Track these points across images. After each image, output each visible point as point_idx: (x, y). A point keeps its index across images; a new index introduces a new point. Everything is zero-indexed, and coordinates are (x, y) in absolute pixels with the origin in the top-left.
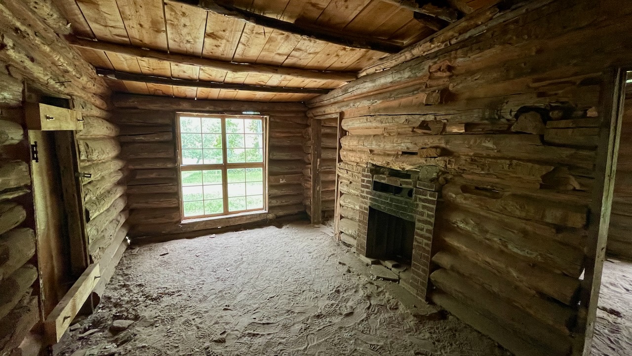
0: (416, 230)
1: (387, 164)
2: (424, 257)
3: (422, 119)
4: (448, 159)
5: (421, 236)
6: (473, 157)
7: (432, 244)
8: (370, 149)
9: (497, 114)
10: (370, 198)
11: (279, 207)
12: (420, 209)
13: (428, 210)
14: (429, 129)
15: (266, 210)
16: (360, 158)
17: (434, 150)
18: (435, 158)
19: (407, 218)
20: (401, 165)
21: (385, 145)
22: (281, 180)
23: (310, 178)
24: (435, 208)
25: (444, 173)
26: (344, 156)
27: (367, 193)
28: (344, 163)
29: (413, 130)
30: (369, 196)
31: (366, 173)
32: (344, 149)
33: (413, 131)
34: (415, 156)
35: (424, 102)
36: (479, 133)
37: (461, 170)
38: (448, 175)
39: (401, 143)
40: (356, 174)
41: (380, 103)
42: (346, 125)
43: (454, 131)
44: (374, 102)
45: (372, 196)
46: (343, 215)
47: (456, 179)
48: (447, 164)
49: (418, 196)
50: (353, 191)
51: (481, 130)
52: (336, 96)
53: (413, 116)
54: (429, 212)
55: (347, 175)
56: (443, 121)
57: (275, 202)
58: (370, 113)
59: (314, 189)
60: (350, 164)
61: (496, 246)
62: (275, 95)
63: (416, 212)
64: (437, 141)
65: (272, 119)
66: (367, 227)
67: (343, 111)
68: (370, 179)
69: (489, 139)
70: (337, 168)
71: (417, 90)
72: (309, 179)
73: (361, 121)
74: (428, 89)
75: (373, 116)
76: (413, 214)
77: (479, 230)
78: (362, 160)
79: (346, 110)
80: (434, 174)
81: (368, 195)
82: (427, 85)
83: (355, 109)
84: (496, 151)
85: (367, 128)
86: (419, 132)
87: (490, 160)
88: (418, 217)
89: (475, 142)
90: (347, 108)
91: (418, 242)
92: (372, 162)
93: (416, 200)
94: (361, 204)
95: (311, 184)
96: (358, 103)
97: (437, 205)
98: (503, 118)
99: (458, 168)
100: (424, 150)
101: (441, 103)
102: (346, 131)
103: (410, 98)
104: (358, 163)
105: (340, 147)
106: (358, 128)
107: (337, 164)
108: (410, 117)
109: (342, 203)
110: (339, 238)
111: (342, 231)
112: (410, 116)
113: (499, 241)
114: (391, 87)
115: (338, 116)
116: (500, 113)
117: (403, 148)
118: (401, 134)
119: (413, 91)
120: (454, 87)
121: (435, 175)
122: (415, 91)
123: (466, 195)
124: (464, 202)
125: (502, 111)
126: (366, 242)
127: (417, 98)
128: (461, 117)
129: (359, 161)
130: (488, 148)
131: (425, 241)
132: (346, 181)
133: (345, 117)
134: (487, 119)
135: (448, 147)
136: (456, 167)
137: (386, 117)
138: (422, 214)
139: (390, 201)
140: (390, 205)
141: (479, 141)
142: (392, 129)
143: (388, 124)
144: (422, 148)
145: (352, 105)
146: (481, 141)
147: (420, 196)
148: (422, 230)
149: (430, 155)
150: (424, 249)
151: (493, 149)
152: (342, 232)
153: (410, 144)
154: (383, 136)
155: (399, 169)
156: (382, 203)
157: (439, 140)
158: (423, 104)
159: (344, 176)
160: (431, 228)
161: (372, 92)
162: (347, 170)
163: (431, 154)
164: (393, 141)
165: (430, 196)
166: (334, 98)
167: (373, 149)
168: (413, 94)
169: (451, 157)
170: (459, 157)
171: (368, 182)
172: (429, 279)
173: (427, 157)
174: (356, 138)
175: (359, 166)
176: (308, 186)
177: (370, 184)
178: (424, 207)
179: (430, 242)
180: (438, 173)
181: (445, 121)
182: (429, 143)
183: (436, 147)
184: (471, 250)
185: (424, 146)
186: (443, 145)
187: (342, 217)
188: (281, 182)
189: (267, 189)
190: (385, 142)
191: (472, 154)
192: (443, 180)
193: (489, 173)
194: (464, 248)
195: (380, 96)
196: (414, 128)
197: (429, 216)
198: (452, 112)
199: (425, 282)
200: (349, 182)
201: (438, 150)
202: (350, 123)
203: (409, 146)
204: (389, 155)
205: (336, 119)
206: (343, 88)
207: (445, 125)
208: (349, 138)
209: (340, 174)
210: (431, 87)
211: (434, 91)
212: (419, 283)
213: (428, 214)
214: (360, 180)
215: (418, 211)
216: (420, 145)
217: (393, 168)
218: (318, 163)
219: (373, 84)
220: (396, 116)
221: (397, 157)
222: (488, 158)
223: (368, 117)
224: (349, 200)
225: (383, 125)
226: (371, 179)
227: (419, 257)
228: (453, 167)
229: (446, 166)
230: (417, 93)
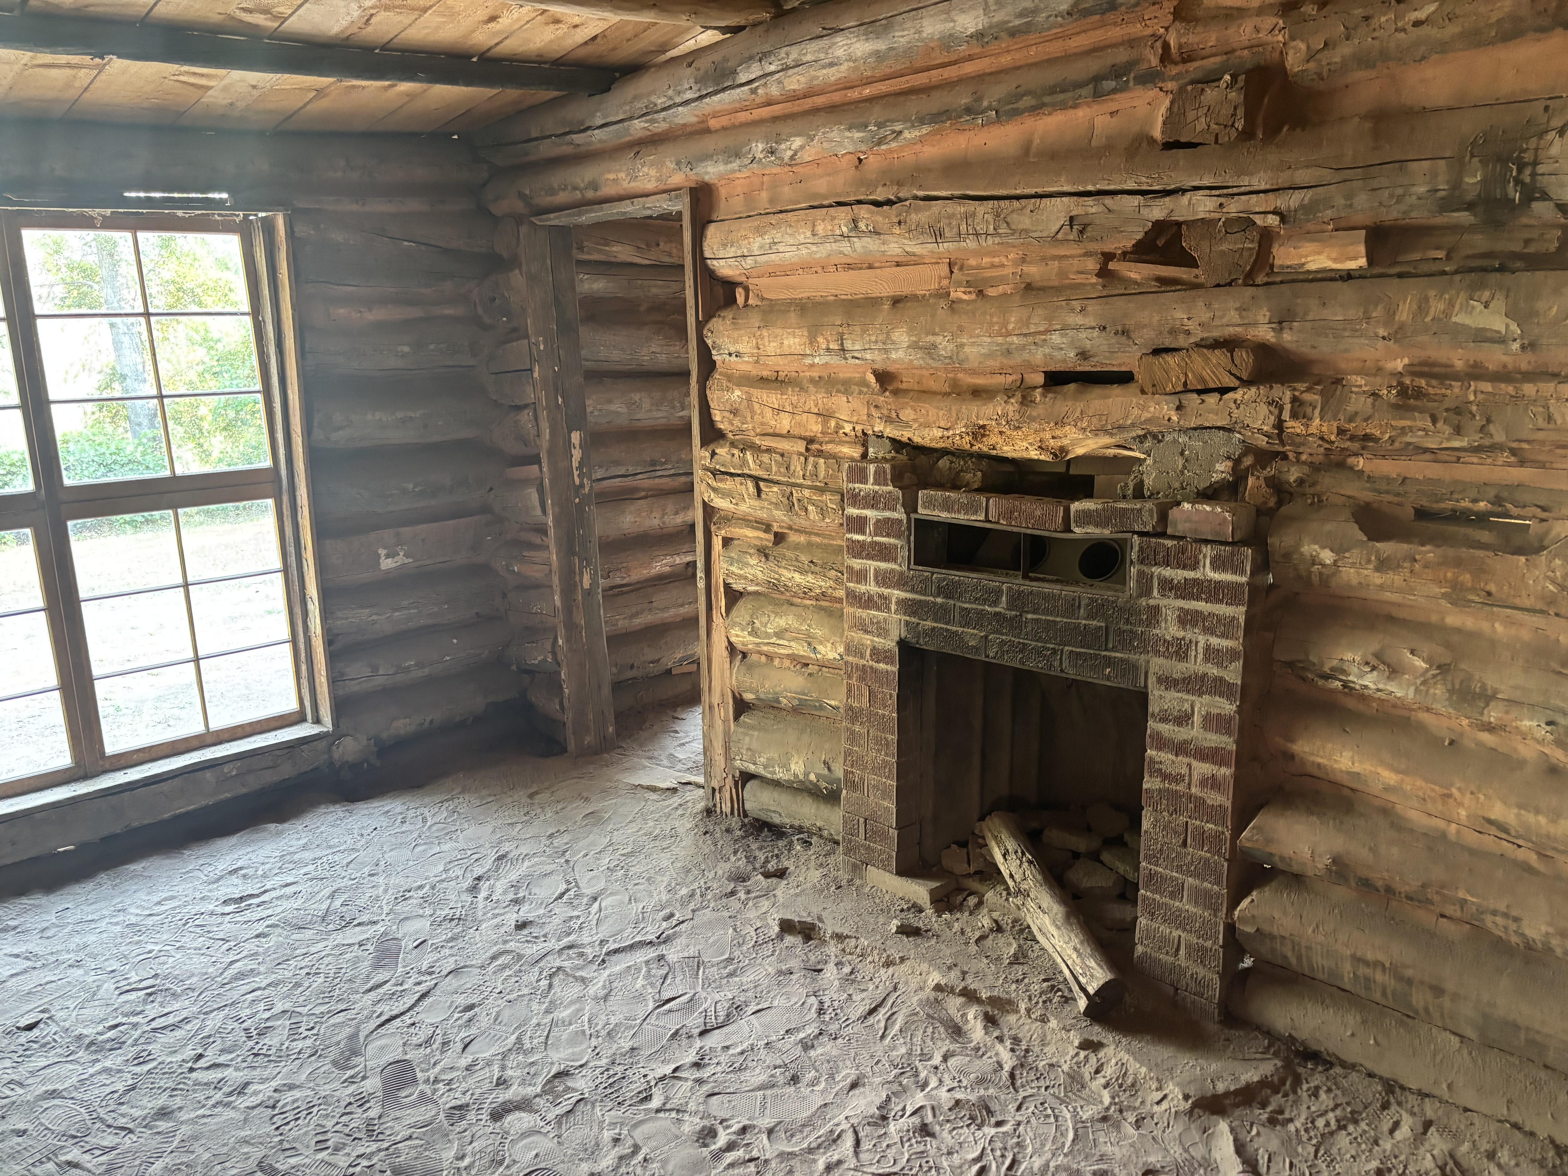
0: (1150, 723)
1: (975, 435)
2: (1202, 838)
3: (1157, 211)
4: (1288, 395)
5: (1181, 748)
6: (1407, 381)
7: (1237, 778)
8: (878, 366)
9: (1518, 181)
10: (901, 602)
11: (389, 693)
12: (1170, 630)
13: (1209, 631)
14: (1191, 263)
15: (317, 721)
16: (825, 416)
17: (1218, 357)
18: (1223, 391)
19: (1107, 678)
20: (1048, 435)
21: (962, 345)
22: (382, 552)
23: (542, 531)
24: (1242, 620)
25: (1264, 457)
26: (735, 412)
27: (883, 579)
28: (733, 444)
29: (1105, 264)
30: (897, 594)
31: (870, 486)
32: (729, 378)
33: (1104, 273)
34: (1116, 390)
35: (1157, 133)
36: (1435, 267)
37: (1352, 438)
38: (1283, 466)
39: (1047, 332)
40: (807, 493)
41: (921, 140)
42: (731, 252)
43: (1312, 267)
44: (886, 131)
45: (913, 591)
46: (749, 696)
47: (1327, 481)
48: (1286, 415)
49: (1156, 570)
50: (797, 577)
51: (1440, 254)
52: (661, 101)
53: (1108, 201)
54: (1214, 641)
55: (756, 503)
56: (1259, 220)
57: (367, 672)
58: (871, 185)
59: (569, 587)
60: (769, 450)
61: (1527, 751)
62: (320, 92)
63: (1148, 645)
64: (1233, 316)
65: (301, 230)
66: (893, 738)
67: (707, 178)
68: (895, 515)
69: (1486, 294)
70: (698, 473)
71: (1118, 72)
72: (537, 539)
73: (820, 228)
74: (1174, 70)
75: (890, 203)
76: (1133, 657)
77: (1451, 692)
78: (833, 423)
79: (721, 177)
80: (1220, 467)
81: (886, 591)
82: (1166, 46)
83: (776, 170)
84: (1516, 346)
85: (849, 267)
86: (1133, 275)
87: (1487, 387)
88: (1158, 664)
89: (1422, 308)
90: (735, 165)
91: (1165, 777)
92: (890, 431)
93: (1146, 591)
94: (857, 636)
95: (548, 563)
96: (797, 142)
97: (1251, 604)
98: (1545, 196)
99: (1341, 432)
100: (1171, 360)
101: (1247, 135)
102: (729, 286)
103: (1082, 114)
104: (810, 441)
105: (708, 365)
106: (806, 267)
107: (700, 455)
108: (1092, 206)
109: (741, 637)
110: (739, 800)
111: (752, 768)
112: (1089, 201)
113: (1542, 732)
114: (970, 58)
115: (682, 205)
116: (1533, 175)
117: (1058, 355)
118: (1042, 289)
119: (1097, 79)
120: (1311, 56)
121: (1222, 470)
122: (1104, 77)
123: (1387, 548)
124: (1377, 579)
125: (1540, 169)
126: (893, 807)
127: (1112, 114)
128: (1349, 196)
129: (819, 428)
130: (1482, 337)
131: (1203, 768)
132: (750, 533)
133: (722, 211)
134: (1470, 206)
135: (1287, 337)
136: (1329, 429)
137: (960, 208)
138: (1180, 650)
139: (1011, 606)
140: (1014, 624)
141: (1441, 306)
142: (993, 266)
143: (971, 244)
144: (1157, 352)
145: (758, 148)
146: (1451, 304)
147: (1167, 572)
148: (1183, 719)
149: (1202, 380)
150: (1200, 803)
151: (1501, 340)
152: (747, 777)
153: (1096, 333)
154: (942, 303)
155: (1034, 454)
156: (967, 618)
157: (1241, 309)
158: (1152, 141)
159: (744, 508)
160: (1228, 707)
161: (869, 82)
162: (756, 480)
163: (1207, 373)
164: (1005, 325)
165: (1215, 567)
166: (649, 112)
167: (892, 368)
168: (1098, 95)
169: (1302, 386)
170: (1338, 381)
171: (883, 526)
172: (1230, 928)
173: (1186, 390)
174: (793, 317)
175: (820, 454)
176: (535, 572)
177: (898, 536)
178: (1187, 619)
179: (1226, 772)
180: (1237, 462)
181: (1272, 220)
182: (1191, 325)
183: (1229, 344)
184: (1419, 783)
185: (1168, 342)
186: (1265, 333)
187: (741, 707)
188: (387, 564)
189: (314, 608)
190: (961, 329)
191: (1399, 365)
192: (1264, 489)
193: (1487, 442)
194: (1389, 777)
195: (915, 105)
196: (1108, 257)
197: (1211, 654)
198: (1302, 176)
199: (1209, 944)
200: (771, 537)
201: (1244, 357)
202: (756, 244)
203: (1088, 345)
204: (977, 393)
205: (672, 219)
206: (704, 63)
207: (1267, 237)
208: (755, 320)
209: (719, 503)
210: (1187, 57)
211: (1210, 79)
212: (1182, 952)
213: (1208, 648)
214: (832, 521)
215: (1159, 639)
216: (1146, 337)
217: (1008, 451)
218: (577, 454)
219: (881, 45)
220: (1016, 204)
221: (1026, 402)
222: (1477, 377)
223: (863, 211)
224: (782, 622)
225: (944, 247)
226: (899, 514)
227: (1176, 841)
228: (1313, 430)
229: (1279, 425)
230: (1114, 91)
